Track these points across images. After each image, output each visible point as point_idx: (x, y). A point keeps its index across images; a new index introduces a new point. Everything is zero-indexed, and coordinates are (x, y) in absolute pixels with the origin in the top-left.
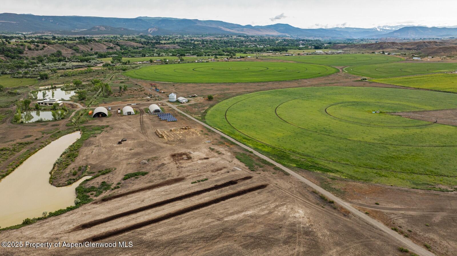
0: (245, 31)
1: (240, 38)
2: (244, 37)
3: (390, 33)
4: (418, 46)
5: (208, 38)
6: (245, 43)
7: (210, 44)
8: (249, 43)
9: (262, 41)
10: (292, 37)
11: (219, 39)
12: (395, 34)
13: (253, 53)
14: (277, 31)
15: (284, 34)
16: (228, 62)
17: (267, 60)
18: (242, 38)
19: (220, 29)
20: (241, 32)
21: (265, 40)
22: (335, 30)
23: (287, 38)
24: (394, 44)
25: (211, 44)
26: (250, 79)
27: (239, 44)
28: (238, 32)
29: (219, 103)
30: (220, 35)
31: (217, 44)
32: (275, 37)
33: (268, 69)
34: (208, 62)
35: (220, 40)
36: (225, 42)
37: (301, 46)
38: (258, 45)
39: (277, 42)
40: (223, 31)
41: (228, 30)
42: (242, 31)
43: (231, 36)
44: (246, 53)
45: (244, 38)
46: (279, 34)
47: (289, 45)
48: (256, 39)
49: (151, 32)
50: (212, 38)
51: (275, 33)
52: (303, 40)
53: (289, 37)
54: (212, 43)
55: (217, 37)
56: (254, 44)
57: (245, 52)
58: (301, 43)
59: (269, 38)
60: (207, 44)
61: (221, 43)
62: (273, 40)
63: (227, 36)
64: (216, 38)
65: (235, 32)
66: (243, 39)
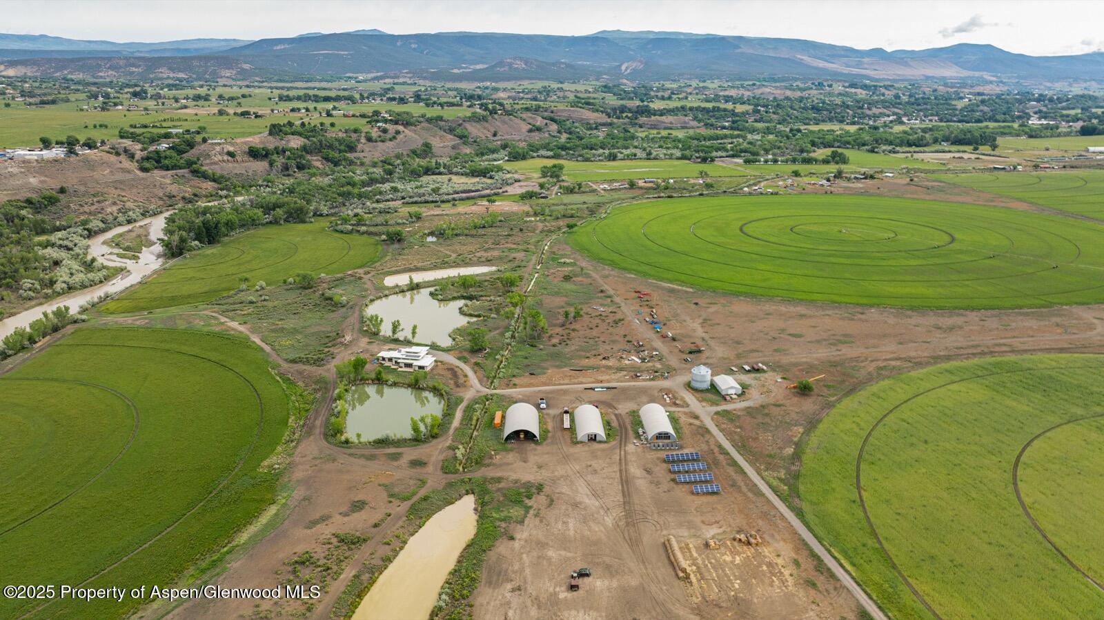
0: (866, 66)
1: (853, 90)
2: (865, 87)
5: (768, 90)
6: (869, 109)
7: (774, 113)
8: (880, 111)
9: (918, 103)
11: (798, 94)
13: (894, 152)
14: (956, 64)
15: (977, 74)
18: (859, 91)
19: (801, 63)
20: (855, 71)
21: (923, 98)
23: (987, 89)
25: (778, 114)
27: (851, 112)
28: (846, 70)
30: (796, 80)
31: (792, 114)
32: (952, 87)
33: (953, 239)
35: (801, 100)
36: (813, 108)
37: (1034, 122)
38: (905, 115)
39: (960, 104)
40: (806, 66)
41: (821, 64)
42: (859, 65)
43: (830, 86)
44: (877, 152)
45: (864, 92)
46: (964, 73)
47: (998, 117)
48: (897, 97)
49: (628, 71)
50: (779, 93)
51: (951, 72)
52: (1040, 99)
53: (991, 82)
54: (780, 111)
55: (791, 88)
56: (894, 114)
57: (874, 148)
58: (1033, 107)
59: (935, 90)
60: (766, 112)
61: (803, 108)
62: (947, 99)
63: (819, 83)
64: (788, 93)
65: (839, 70)
66: (862, 94)
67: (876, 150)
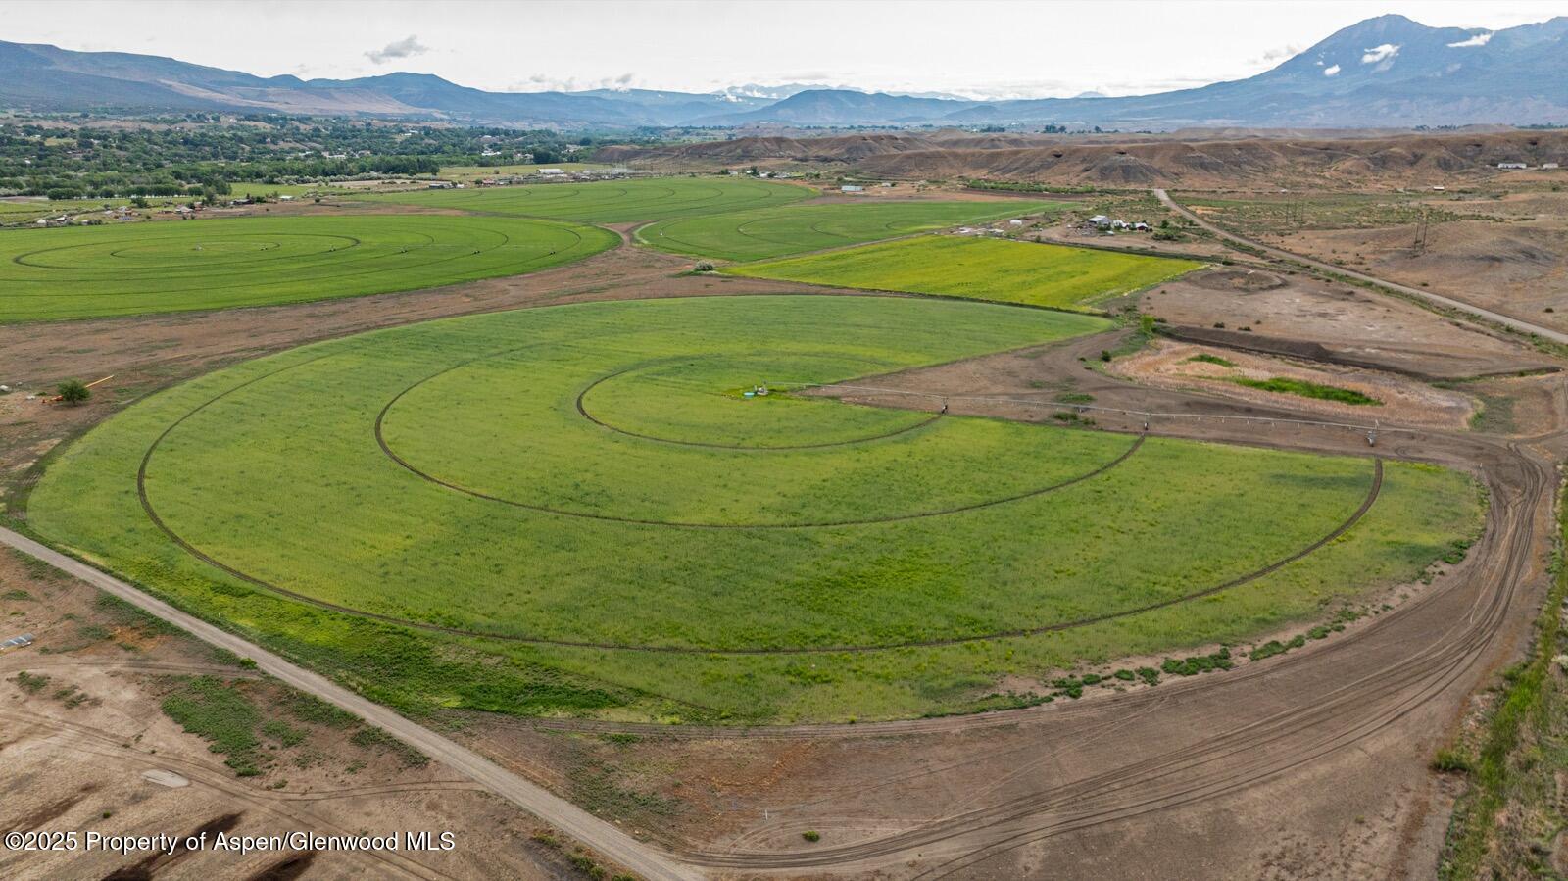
0: (274, 99)
1: (252, 123)
2: (269, 120)
3: (765, 110)
4: (848, 150)
5: (112, 123)
6: (274, 142)
7: (119, 148)
8: (291, 145)
9: (342, 134)
10: (454, 120)
11: (164, 127)
12: (780, 111)
13: (303, 182)
14: (398, 98)
15: (424, 111)
16: (193, 223)
17: (357, 207)
18: (261, 124)
19: (168, 91)
20: (256, 103)
21: (352, 131)
22: (598, 99)
23: (435, 125)
24: (783, 145)
25: (127, 149)
26: (279, 290)
27: (248, 148)
28: (244, 103)
29: (118, 417)
30: (163, 111)
31: (151, 149)
32: (392, 121)
33: (358, 242)
34: (99, 223)
35: (167, 133)
36: (186, 142)
37: (489, 153)
38: (326, 149)
39: (399, 139)
40: (180, 96)
41: (203, 94)
42: (261, 96)
43: (217, 119)
44: (278, 183)
45: (268, 127)
46: (409, 110)
47: (446, 148)
48: (317, 130)
50: (130, 126)
51: (392, 108)
52: (494, 133)
53: (442, 120)
54: (129, 145)
55: (154, 121)
56: (311, 149)
57: (273, 177)
58: (487, 141)
59: (370, 124)
60: (105, 147)
61: (170, 143)
62: (383, 134)
63: (199, 116)
64: (147, 126)
65: (232, 103)
66: (264, 127)
67: (276, 180)
